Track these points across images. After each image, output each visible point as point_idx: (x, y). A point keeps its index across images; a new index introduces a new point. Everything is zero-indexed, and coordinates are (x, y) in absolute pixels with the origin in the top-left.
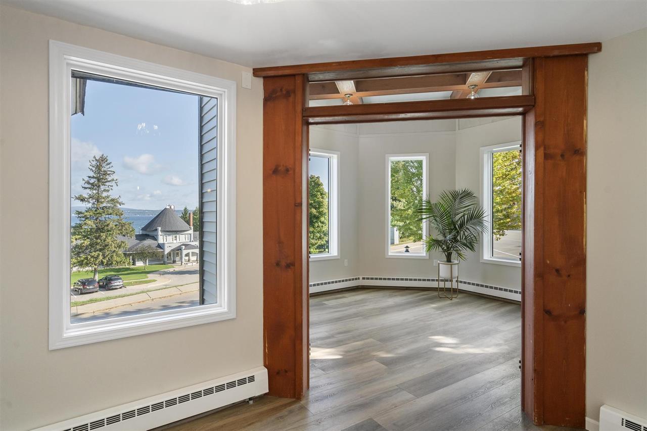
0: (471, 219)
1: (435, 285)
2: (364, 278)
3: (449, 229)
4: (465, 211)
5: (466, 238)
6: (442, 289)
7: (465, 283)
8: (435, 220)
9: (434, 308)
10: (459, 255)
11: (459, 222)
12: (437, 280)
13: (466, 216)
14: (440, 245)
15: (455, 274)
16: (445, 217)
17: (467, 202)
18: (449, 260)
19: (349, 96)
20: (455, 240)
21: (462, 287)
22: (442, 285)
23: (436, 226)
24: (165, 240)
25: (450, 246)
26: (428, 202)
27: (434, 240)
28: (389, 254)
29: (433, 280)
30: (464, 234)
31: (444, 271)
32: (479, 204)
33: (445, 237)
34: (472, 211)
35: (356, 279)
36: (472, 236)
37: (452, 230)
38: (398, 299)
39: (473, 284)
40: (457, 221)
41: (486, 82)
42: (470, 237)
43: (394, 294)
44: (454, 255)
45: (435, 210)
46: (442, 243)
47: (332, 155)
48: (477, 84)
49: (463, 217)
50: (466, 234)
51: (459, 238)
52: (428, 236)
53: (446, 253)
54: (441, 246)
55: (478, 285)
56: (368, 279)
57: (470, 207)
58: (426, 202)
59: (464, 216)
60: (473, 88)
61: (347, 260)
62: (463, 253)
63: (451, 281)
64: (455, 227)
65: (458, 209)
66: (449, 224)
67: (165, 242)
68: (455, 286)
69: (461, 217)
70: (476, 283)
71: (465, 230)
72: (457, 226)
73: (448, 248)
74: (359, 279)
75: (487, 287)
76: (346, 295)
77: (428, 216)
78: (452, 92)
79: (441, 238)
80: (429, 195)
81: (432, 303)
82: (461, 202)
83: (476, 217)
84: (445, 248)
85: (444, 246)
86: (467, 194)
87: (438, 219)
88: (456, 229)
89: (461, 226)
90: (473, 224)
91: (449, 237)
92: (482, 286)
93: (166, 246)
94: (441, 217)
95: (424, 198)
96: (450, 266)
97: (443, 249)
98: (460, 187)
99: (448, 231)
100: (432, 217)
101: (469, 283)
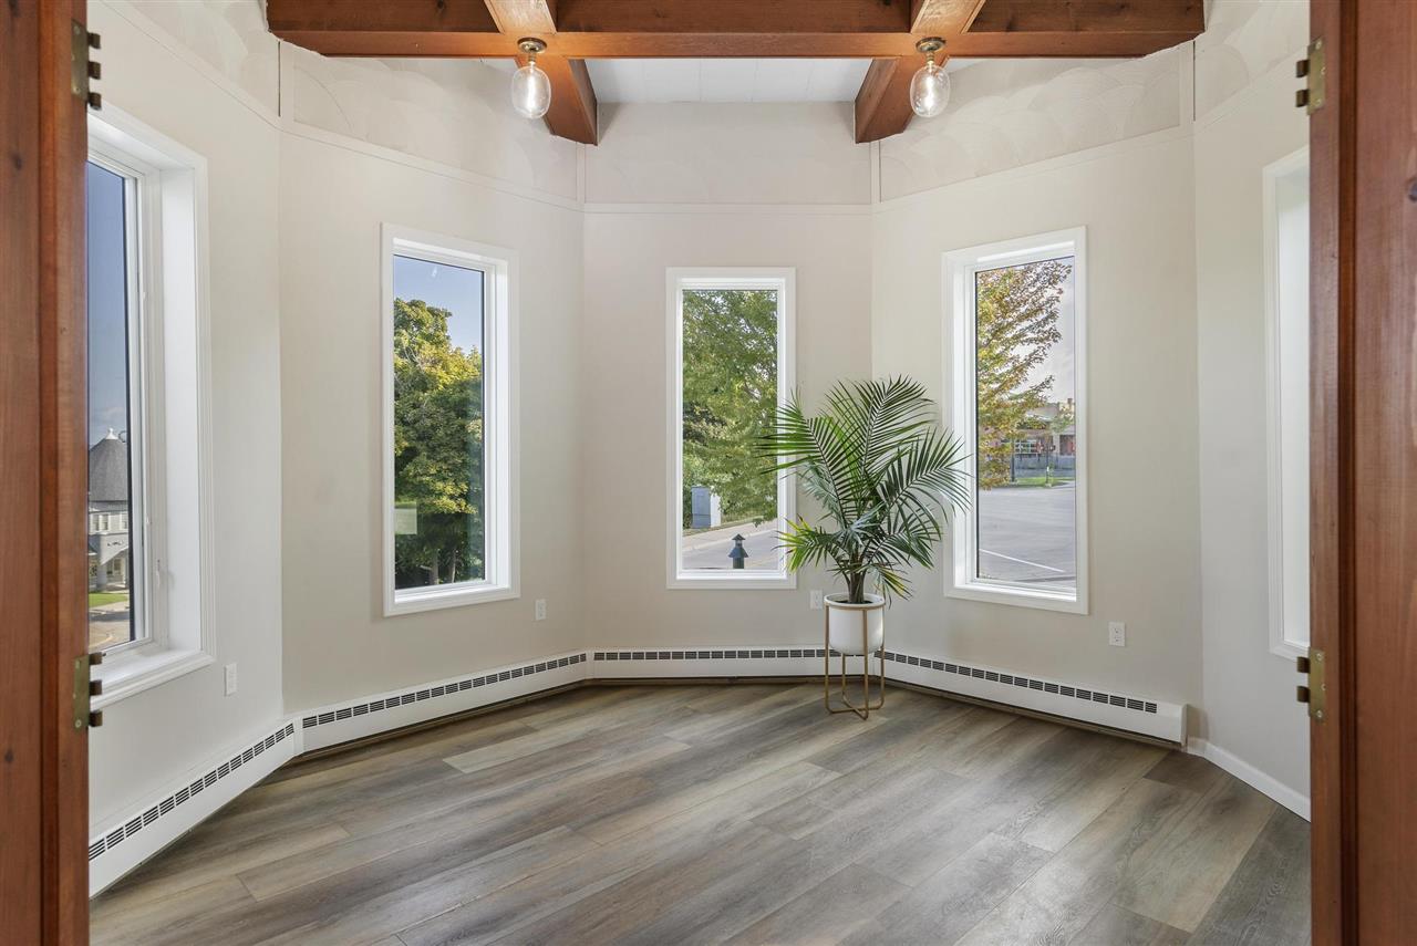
0: (921, 466)
1: (815, 667)
2: (599, 656)
3: (856, 500)
4: (901, 442)
5: (906, 525)
6: (835, 680)
7: (901, 658)
8: (816, 470)
9: (814, 760)
10: (890, 580)
11: (885, 478)
12: (821, 653)
13: (905, 460)
14: (828, 548)
15: (878, 634)
16: (845, 463)
17: (906, 417)
18: (856, 596)
19: (533, 49)
20: (874, 532)
21: (894, 671)
22: (835, 667)
23: (818, 488)
24: (101, 526)
25: (861, 551)
26: (796, 414)
27: (813, 534)
28: (679, 577)
29: (809, 654)
30: (901, 510)
31: (842, 627)
32: (939, 424)
33: (846, 524)
34: (921, 444)
35: (574, 660)
36: (924, 518)
37: (865, 500)
38: (705, 727)
39: (926, 663)
40: (879, 475)
41: (970, 30)
42: (917, 522)
43: (693, 706)
44: (872, 579)
45: (818, 441)
46: (839, 544)
47: (492, 260)
48: (943, 37)
49: (896, 463)
50: (907, 511)
51: (884, 526)
52: (793, 519)
53: (849, 576)
54: (834, 553)
55: (938, 666)
56: (612, 656)
57: (917, 429)
58: (789, 413)
59: (898, 458)
60: (931, 49)
61: (543, 601)
62: (895, 573)
63: (864, 654)
64: (874, 492)
65: (880, 438)
66: (858, 485)
67: (101, 531)
68: (874, 668)
69: (892, 462)
70: (932, 659)
71: (904, 502)
72: (879, 489)
73: (854, 556)
74: (583, 658)
75: (964, 671)
76: (535, 720)
77: (793, 458)
78: (870, 61)
79: (832, 527)
80: (798, 393)
81: (809, 736)
82: (887, 418)
83: (931, 462)
84: (847, 557)
85: (841, 552)
86: (904, 394)
87: (823, 468)
88: (878, 500)
89: (892, 489)
90: (928, 483)
91: (858, 524)
92: (951, 668)
93: (104, 542)
94: (835, 461)
95: (783, 400)
96: (861, 612)
97: (838, 560)
98: (884, 372)
99: (853, 504)
100: (807, 463)
101: (913, 661)
